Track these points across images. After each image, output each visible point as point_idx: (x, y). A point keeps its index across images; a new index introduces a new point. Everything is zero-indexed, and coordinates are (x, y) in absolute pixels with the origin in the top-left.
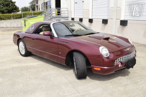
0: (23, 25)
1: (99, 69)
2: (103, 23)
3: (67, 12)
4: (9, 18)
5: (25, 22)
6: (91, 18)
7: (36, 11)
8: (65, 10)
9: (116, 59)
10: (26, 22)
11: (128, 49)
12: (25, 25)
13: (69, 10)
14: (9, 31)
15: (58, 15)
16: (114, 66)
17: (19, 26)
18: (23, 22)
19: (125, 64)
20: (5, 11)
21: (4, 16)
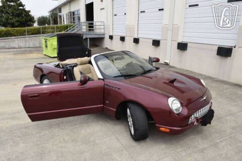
4: (22, 34)
5: (46, 42)
6: (136, 37)
9: (191, 116)
10: (48, 42)
11: (205, 98)
12: (46, 46)
16: (188, 125)
19: (201, 120)
20: (16, 24)
21: (15, 31)
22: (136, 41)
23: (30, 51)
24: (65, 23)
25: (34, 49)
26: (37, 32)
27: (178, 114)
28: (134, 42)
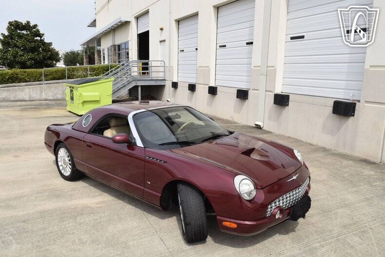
0: (68, 98)
1: (235, 226)
2: (237, 97)
3: (162, 69)
4: (37, 79)
5: (71, 91)
6: (212, 84)
7: (96, 65)
8: (159, 64)
9: (270, 203)
10: (74, 91)
11: (294, 178)
12: (72, 99)
13: (167, 65)
14: (37, 108)
15: (144, 73)
16: (265, 217)
17: (59, 96)
18: (68, 91)
19: (288, 211)
20: (28, 63)
21: (26, 74)
22: (213, 91)
23: (47, 105)
24: (106, 63)
25: (53, 103)
26: (60, 76)
27: (249, 201)
28: (209, 92)
